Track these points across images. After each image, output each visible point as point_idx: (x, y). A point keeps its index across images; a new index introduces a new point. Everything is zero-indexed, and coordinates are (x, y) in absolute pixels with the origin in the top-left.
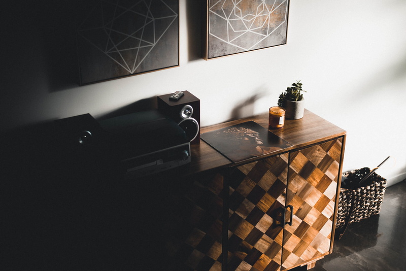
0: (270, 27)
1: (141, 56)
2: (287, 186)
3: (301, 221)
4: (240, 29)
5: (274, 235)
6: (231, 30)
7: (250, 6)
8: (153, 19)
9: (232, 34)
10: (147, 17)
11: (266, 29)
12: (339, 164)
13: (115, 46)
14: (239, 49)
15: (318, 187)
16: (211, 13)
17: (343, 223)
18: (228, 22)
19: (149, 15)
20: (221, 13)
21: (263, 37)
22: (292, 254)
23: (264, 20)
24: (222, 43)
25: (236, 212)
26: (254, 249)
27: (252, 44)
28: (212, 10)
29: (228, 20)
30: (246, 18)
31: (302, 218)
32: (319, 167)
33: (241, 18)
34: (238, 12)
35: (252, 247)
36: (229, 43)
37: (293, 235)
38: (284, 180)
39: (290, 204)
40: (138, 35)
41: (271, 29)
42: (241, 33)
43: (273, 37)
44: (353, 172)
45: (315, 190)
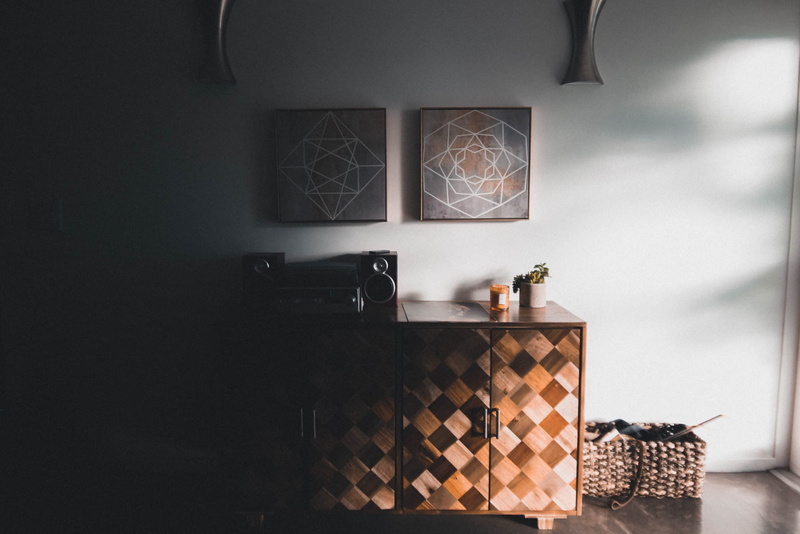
0: (504, 195)
1: (344, 203)
2: (491, 379)
3: (518, 441)
4: (463, 191)
5: (474, 446)
6: (450, 191)
7: (476, 168)
8: (358, 166)
9: (453, 197)
10: (350, 162)
11: (499, 196)
12: (578, 370)
13: (316, 188)
14: (462, 214)
15: (543, 394)
16: (426, 169)
17: (627, 490)
18: (447, 181)
19: (353, 161)
20: (438, 170)
21: (494, 205)
22: (507, 488)
23: (495, 186)
24: (440, 204)
25: (413, 392)
26: (443, 459)
27: (479, 212)
28: (427, 165)
29: (447, 179)
30: (471, 180)
31: (521, 437)
32: (543, 363)
33: (465, 179)
34: (460, 172)
35: (439, 454)
36: (449, 205)
37: (506, 459)
38: (486, 368)
39: (497, 407)
40: (341, 180)
41: (505, 198)
42: (464, 196)
43: (508, 207)
44: (658, 424)
45: (539, 398)
